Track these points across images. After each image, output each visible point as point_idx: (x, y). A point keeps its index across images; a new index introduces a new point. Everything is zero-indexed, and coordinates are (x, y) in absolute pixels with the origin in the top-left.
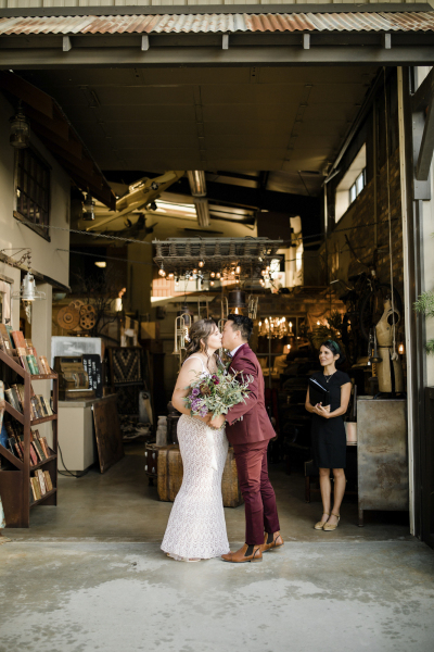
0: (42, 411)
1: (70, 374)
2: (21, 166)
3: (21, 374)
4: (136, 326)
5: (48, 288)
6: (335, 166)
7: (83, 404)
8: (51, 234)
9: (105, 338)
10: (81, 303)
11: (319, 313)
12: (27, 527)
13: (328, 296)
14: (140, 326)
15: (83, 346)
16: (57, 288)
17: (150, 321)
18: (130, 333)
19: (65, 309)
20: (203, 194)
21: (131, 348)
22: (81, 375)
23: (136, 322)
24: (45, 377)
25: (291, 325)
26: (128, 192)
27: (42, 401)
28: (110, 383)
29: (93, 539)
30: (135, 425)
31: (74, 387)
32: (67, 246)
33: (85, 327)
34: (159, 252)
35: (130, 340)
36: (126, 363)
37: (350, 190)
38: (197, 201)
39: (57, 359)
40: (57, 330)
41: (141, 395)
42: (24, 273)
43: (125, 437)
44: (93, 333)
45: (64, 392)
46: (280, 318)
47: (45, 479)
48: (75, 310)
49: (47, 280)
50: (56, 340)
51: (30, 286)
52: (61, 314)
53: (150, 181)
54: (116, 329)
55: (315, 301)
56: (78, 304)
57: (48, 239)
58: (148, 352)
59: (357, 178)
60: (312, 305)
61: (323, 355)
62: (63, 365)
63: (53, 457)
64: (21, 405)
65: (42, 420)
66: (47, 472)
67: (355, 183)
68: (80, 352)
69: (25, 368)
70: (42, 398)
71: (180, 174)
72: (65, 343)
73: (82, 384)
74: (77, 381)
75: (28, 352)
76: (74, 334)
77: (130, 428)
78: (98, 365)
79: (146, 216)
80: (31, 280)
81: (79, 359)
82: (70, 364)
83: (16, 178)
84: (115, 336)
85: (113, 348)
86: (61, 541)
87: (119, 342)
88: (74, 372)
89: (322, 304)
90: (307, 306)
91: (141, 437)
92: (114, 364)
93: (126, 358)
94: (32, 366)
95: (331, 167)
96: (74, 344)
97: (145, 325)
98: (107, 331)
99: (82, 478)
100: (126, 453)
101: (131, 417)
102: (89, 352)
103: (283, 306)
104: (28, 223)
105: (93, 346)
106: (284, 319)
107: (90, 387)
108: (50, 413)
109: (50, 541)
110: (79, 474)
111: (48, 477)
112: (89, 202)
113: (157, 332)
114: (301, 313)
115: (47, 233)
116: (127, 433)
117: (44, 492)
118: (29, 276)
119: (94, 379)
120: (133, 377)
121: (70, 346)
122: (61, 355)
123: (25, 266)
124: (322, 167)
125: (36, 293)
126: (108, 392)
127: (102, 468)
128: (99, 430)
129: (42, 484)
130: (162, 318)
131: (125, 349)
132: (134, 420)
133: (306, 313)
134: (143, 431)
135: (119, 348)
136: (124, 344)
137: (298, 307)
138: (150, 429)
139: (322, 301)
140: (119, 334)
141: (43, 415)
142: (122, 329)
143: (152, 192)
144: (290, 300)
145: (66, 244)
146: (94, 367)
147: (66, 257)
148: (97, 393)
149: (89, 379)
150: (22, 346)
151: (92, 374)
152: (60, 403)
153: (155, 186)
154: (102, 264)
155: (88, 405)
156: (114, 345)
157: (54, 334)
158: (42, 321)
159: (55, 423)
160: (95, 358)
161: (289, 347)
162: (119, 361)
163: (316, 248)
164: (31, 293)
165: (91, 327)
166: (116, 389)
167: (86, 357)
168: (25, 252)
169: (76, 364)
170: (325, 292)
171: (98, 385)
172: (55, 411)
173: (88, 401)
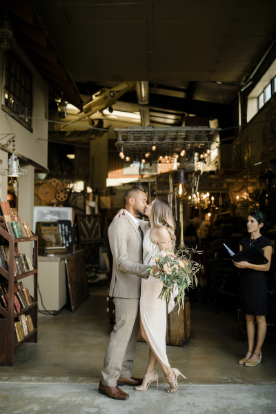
0: (25, 267)
1: (48, 236)
2: (8, 70)
3: (6, 237)
4: (97, 199)
5: (30, 169)
6: (251, 78)
7: (59, 259)
8: (34, 126)
9: (75, 208)
10: (57, 181)
11: (238, 189)
12: (11, 365)
13: (245, 177)
14: (99, 200)
15: (58, 214)
16: (39, 169)
17: (106, 195)
18: (93, 204)
19: (44, 185)
20: (147, 103)
21: (93, 215)
22: (57, 236)
23: (97, 197)
24: (27, 239)
25: (213, 198)
26: (92, 99)
27: (25, 259)
28: (78, 242)
29: (66, 379)
30: (96, 272)
31: (51, 245)
32: (46, 136)
33: (59, 199)
34: (120, 138)
35: (92, 209)
36: (90, 226)
37: (258, 98)
38: (142, 108)
39: (38, 224)
40: (38, 201)
41: (101, 250)
42: (10, 155)
43: (89, 281)
44: (66, 204)
45: (44, 250)
46: (205, 193)
47: (27, 322)
48: (52, 187)
49: (30, 162)
50: (37, 209)
51: (15, 164)
52: (41, 189)
53: (108, 91)
54: (82, 201)
55: (234, 180)
56: (55, 182)
57: (31, 131)
58: (106, 218)
59: (265, 88)
60: (233, 183)
61: (249, 223)
62: (43, 228)
63: (34, 304)
64: (6, 263)
65: (25, 275)
66: (29, 316)
67: (263, 91)
68: (56, 218)
69: (10, 233)
70: (24, 257)
71: (131, 85)
72: (45, 212)
73: (58, 243)
74: (54, 240)
75: (13, 219)
76: (51, 205)
77: (93, 274)
78: (70, 228)
79: (104, 121)
80: (16, 160)
81: (55, 224)
82: (49, 228)
83: (4, 78)
84: (81, 207)
85: (80, 215)
86: (39, 381)
87: (85, 211)
88: (51, 234)
89: (240, 183)
90: (229, 184)
91: (101, 281)
92: (81, 227)
93: (90, 222)
94: (16, 231)
95: (248, 77)
96: (52, 212)
97: (103, 198)
98: (76, 203)
99: (59, 316)
100: (91, 294)
101: (94, 266)
102: (62, 218)
103: (210, 184)
104: (14, 115)
105: (65, 214)
106: (208, 194)
107: (63, 245)
108: (31, 268)
109: (30, 381)
110: (55, 313)
111: (30, 320)
112: (63, 104)
113: (112, 204)
114: (224, 190)
115: (30, 126)
116: (91, 278)
117: (26, 334)
118: (14, 157)
119: (67, 239)
120: (95, 236)
121: (48, 214)
122: (42, 220)
123: (10, 148)
124: (240, 78)
125: (19, 171)
126: (77, 248)
127: (73, 308)
128: (71, 278)
129: (25, 327)
130: (115, 194)
131: (89, 216)
132: (95, 268)
133: (227, 190)
134: (103, 276)
135: (84, 216)
136: (88, 212)
137: (221, 185)
138: (108, 275)
139: (240, 181)
140: (85, 205)
141: (26, 271)
142: (87, 202)
143: (110, 99)
144: (215, 179)
145: (45, 135)
146: (67, 230)
147: (45, 145)
148: (69, 250)
149: (63, 239)
150: (8, 214)
151: (65, 235)
152: (39, 258)
153: (112, 94)
154: (72, 156)
155: (62, 259)
156: (81, 213)
157: (36, 204)
158: (26, 194)
159: (36, 275)
160: (67, 223)
161: (209, 215)
162: (85, 225)
163: (230, 142)
164: (15, 170)
165: (64, 199)
166: (83, 246)
167: (61, 222)
168: (11, 136)
169: (53, 227)
170: (241, 173)
171: (69, 244)
172: (35, 266)
173: (63, 256)
